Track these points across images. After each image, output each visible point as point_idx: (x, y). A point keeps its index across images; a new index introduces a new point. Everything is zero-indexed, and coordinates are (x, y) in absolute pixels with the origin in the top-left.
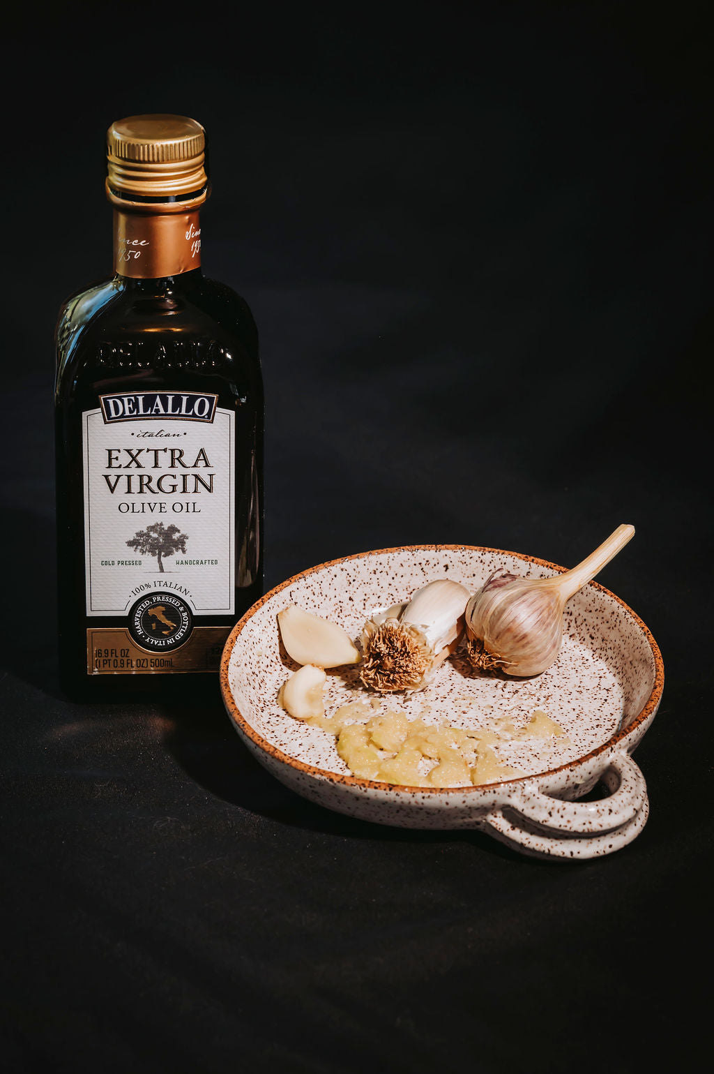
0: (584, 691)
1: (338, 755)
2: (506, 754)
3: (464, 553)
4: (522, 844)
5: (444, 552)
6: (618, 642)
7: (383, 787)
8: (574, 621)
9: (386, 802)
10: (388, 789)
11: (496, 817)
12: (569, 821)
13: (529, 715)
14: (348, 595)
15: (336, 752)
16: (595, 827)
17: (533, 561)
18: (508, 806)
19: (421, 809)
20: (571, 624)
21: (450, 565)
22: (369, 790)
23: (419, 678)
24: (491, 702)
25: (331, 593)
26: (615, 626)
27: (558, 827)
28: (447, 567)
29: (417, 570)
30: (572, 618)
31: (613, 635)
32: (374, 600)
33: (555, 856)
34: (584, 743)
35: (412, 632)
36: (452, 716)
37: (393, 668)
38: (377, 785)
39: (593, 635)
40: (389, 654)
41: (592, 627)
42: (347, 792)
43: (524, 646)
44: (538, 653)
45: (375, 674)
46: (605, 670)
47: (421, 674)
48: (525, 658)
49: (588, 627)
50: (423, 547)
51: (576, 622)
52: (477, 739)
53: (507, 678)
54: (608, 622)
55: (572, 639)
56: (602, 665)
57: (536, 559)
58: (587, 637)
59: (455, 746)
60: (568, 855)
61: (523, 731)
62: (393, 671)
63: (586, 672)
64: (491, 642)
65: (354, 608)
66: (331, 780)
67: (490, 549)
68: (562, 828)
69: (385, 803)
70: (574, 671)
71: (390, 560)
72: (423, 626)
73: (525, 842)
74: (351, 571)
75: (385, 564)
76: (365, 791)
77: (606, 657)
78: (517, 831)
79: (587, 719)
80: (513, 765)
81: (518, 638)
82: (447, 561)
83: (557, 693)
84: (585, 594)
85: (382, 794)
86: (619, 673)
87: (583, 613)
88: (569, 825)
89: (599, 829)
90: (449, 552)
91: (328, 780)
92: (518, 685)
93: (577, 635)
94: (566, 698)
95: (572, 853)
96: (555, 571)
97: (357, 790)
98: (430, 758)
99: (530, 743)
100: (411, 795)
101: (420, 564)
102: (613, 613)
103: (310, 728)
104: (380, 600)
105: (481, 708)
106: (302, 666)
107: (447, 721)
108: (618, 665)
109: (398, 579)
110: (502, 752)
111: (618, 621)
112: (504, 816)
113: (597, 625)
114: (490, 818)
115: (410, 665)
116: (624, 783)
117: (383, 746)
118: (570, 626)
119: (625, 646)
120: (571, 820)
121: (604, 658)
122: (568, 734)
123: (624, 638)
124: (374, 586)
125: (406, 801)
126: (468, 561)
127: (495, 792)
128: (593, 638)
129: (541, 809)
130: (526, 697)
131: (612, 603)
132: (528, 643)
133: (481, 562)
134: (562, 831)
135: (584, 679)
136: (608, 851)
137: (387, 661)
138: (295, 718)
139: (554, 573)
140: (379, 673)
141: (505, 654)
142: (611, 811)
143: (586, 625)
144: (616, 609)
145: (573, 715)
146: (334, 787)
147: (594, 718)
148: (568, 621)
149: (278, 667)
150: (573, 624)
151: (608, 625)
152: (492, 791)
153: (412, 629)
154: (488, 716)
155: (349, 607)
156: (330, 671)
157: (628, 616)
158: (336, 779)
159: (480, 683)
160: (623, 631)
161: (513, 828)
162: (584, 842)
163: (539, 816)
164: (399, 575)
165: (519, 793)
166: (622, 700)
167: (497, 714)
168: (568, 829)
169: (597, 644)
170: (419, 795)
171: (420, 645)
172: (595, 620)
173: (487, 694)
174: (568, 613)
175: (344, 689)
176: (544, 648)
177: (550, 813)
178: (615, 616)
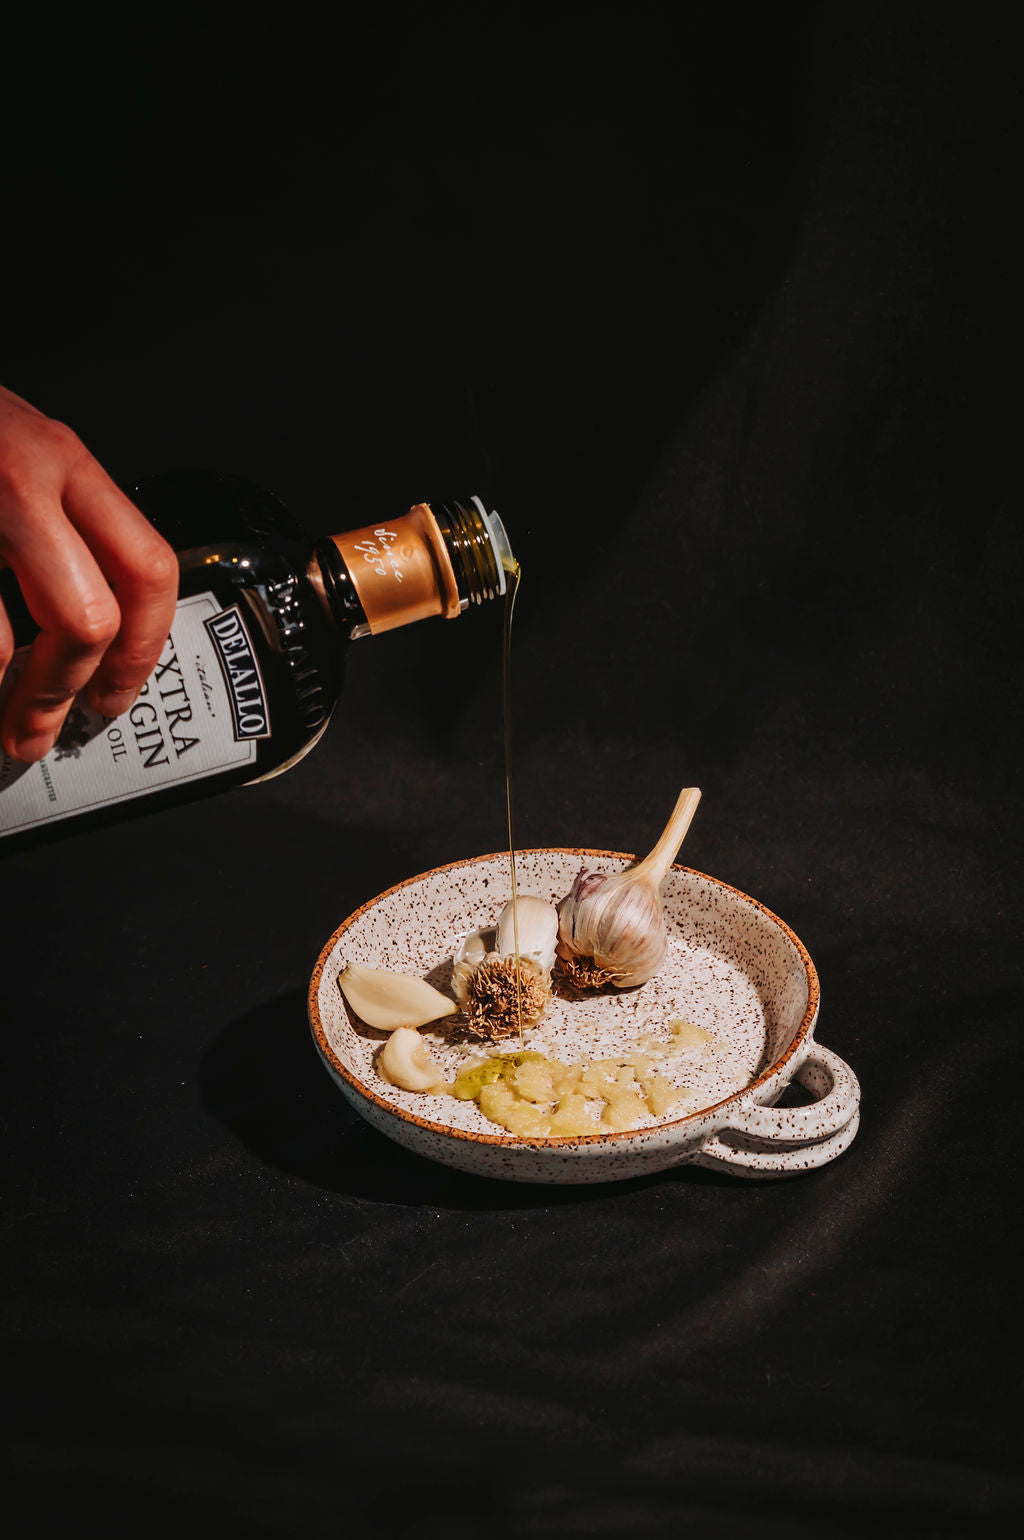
0: (704, 987)
1: (489, 1120)
2: (670, 1075)
4: (751, 1167)
5: (480, 865)
6: (718, 925)
7: (596, 1140)
9: (601, 1156)
10: (601, 1140)
11: (712, 1144)
12: (801, 1129)
13: (666, 1027)
14: (390, 940)
15: (484, 1118)
16: (829, 1129)
17: (585, 854)
18: (728, 1129)
19: (639, 1154)
21: (489, 879)
22: (580, 1147)
23: (538, 1013)
24: (617, 1022)
25: (375, 941)
26: (710, 906)
27: (792, 1139)
28: (486, 881)
29: (455, 892)
31: (708, 917)
32: (416, 938)
33: (789, 1171)
34: (740, 1044)
35: (524, 963)
36: (588, 1048)
37: (509, 1009)
38: (588, 1140)
40: (502, 994)
41: (677, 913)
42: (554, 1155)
43: (642, 952)
44: (654, 955)
45: (486, 1021)
46: (712, 958)
47: (540, 1008)
48: (641, 964)
50: (455, 864)
52: (630, 1066)
53: (617, 991)
54: (699, 904)
56: (704, 954)
57: (587, 851)
58: (674, 926)
59: (611, 1080)
60: (803, 1166)
61: (672, 1046)
62: (508, 1012)
63: (691, 965)
64: (604, 956)
65: (399, 952)
66: (533, 1147)
67: (530, 851)
68: (796, 1138)
69: (598, 1158)
70: (678, 967)
71: (425, 886)
72: (535, 953)
73: (754, 1164)
74: (388, 911)
75: (420, 894)
76: (576, 1149)
77: (707, 943)
78: (741, 1154)
79: (727, 1017)
80: (684, 1085)
81: (636, 944)
82: (484, 875)
83: (678, 995)
85: (596, 1148)
86: (731, 958)
88: (803, 1134)
89: (833, 1129)
90: (486, 864)
91: (529, 1148)
92: (633, 996)
94: (692, 999)
95: (806, 1163)
96: (615, 859)
97: (566, 1150)
98: (592, 1099)
99: (687, 1057)
100: (629, 1141)
101: (457, 885)
102: (703, 892)
103: (438, 1098)
104: (424, 937)
105: (612, 1032)
106: (392, 1032)
107: (584, 1054)
108: (727, 950)
109: (437, 908)
110: (664, 1074)
111: (713, 900)
112: (721, 1142)
113: (684, 910)
114: (706, 1147)
115: (528, 1000)
116: (836, 1074)
117: (537, 1099)
119: (730, 926)
120: (803, 1126)
121: (705, 945)
122: (718, 1037)
123: (727, 917)
124: (414, 922)
125: (623, 1149)
127: (714, 1116)
128: (681, 926)
129: (768, 1123)
130: (649, 1008)
131: (697, 881)
132: (647, 947)
134: (797, 1141)
135: (696, 973)
136: (840, 1151)
137: (500, 1003)
138: (413, 1091)
139: (614, 862)
140: (491, 1018)
141: (621, 965)
142: (839, 1107)
144: (706, 888)
145: (710, 1016)
146: (536, 1154)
147: (734, 1014)
149: (356, 1040)
151: (700, 907)
152: (711, 1116)
153: (523, 959)
154: (624, 1038)
155: (394, 953)
156: (422, 1029)
157: (725, 891)
158: (538, 1145)
159: (590, 1004)
160: (724, 910)
161: (736, 1153)
162: (816, 1148)
163: (767, 1130)
164: (437, 904)
165: (737, 1111)
166: (752, 986)
167: (633, 1034)
168: (802, 1137)
169: (690, 930)
170: (638, 1139)
171: (535, 975)
172: (680, 905)
173: (606, 1014)
175: (447, 1047)
176: (658, 949)
177: (779, 1125)
178: (707, 895)
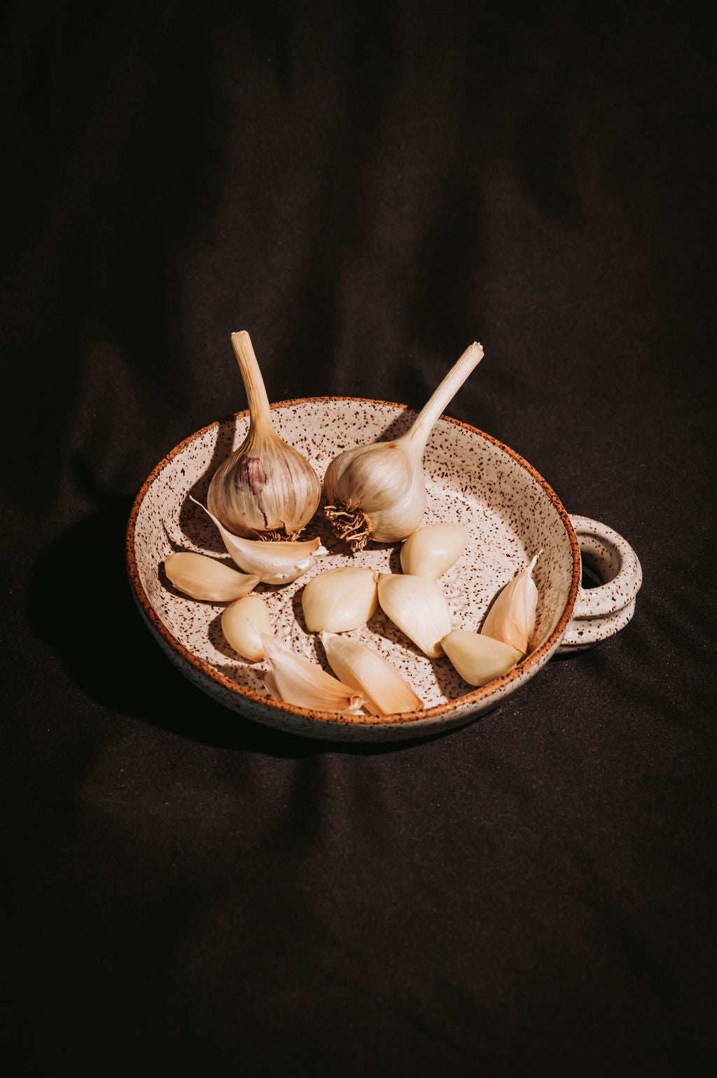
3: (189, 449)
5: (175, 459)
8: (312, 444)
20: (310, 448)
21: (184, 468)
26: (367, 423)
28: (183, 471)
30: (309, 441)
31: (367, 432)
39: (341, 444)
41: (336, 438)
49: (331, 440)
51: (314, 443)
54: (354, 424)
55: (320, 460)
58: (335, 449)
82: (181, 466)
84: (312, 414)
87: (318, 431)
90: (179, 456)
93: (322, 454)
101: (167, 484)
102: (357, 413)
111: (368, 417)
113: (342, 433)
118: (310, 451)
126: (194, 453)
128: (342, 447)
131: (348, 406)
133: (205, 446)
143: (328, 439)
144: (359, 409)
148: (305, 447)
150: (312, 447)
151: (357, 426)
157: (379, 407)
160: (381, 423)
174: (302, 440)
177: (613, 599)
178: (361, 415)
